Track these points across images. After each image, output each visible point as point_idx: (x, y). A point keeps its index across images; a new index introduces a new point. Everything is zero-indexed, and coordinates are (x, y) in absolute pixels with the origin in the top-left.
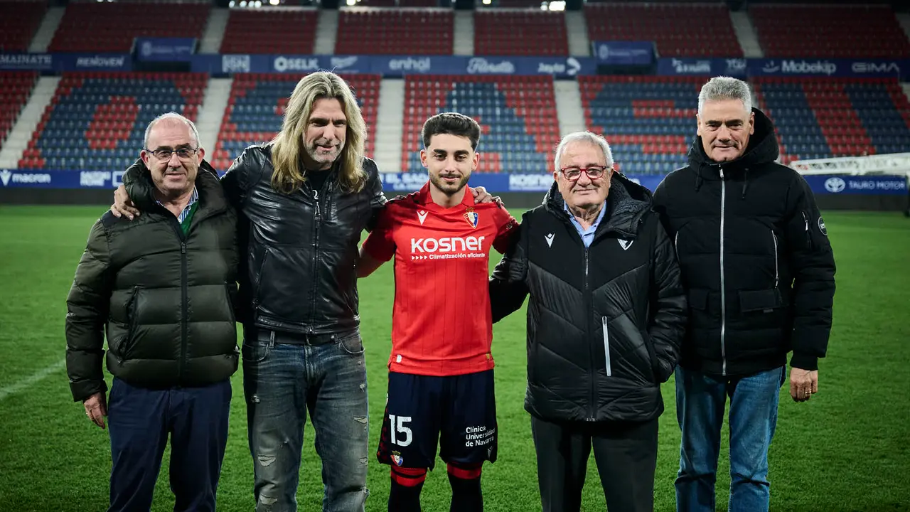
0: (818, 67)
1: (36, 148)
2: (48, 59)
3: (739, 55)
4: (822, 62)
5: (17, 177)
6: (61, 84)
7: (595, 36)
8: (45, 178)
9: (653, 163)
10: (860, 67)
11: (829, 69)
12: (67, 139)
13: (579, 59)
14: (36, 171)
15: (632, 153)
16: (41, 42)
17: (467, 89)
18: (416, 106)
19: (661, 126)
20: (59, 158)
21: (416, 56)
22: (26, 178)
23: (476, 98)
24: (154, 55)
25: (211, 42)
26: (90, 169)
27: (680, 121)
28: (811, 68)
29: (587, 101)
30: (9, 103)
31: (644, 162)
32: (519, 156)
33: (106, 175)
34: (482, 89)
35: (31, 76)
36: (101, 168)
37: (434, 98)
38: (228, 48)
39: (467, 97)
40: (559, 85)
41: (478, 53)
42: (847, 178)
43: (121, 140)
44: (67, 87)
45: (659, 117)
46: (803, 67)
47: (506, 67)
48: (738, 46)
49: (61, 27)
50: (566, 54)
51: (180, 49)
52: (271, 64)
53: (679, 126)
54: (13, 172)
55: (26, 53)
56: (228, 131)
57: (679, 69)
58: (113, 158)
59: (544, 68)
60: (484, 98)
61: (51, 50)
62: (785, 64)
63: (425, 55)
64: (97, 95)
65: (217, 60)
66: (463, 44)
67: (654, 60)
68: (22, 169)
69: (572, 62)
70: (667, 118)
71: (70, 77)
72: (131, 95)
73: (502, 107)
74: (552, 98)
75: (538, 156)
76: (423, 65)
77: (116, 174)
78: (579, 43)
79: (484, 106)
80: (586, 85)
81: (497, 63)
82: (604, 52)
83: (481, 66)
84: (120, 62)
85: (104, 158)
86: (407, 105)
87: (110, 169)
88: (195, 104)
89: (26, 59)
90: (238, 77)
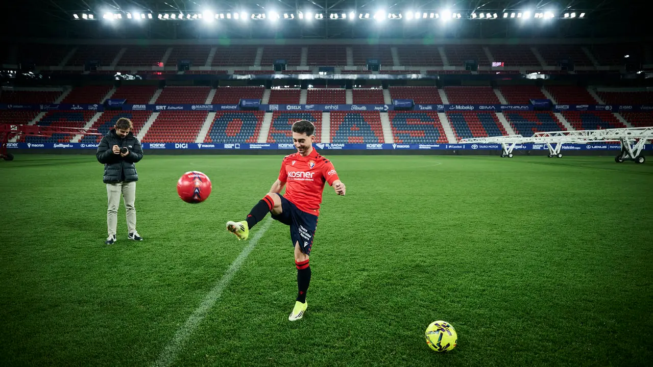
0: (468, 108)
1: (209, 136)
2: (212, 107)
3: (441, 104)
4: (469, 106)
5: (203, 146)
6: (216, 115)
7: (393, 97)
8: (213, 146)
9: (414, 140)
10: (482, 107)
11: (471, 108)
12: (219, 133)
13: (388, 105)
14: (209, 144)
15: (407, 136)
16: (209, 101)
17: (351, 115)
18: (334, 122)
19: (416, 127)
20: (217, 139)
21: (334, 104)
22: (206, 146)
23: (354, 118)
24: (246, 105)
25: (265, 100)
26: (228, 143)
27: (422, 126)
28: (465, 108)
29: (391, 119)
30: (200, 121)
31: (411, 140)
32: (369, 138)
33: (233, 145)
34: (356, 115)
35: (206, 112)
36: (231, 143)
37: (340, 119)
38: (271, 102)
39: (351, 118)
40: (381, 114)
41: (354, 104)
42: (478, 144)
43: (237, 133)
44: (218, 116)
45: (415, 125)
46: (463, 108)
47: (364, 108)
48: (441, 101)
49: (215, 95)
50: (384, 104)
51: (255, 103)
52: (286, 108)
53: (422, 127)
54: (203, 144)
55: (204, 105)
56: (272, 130)
57: (421, 108)
58: (235, 139)
59: (376, 108)
60: (357, 119)
61: (212, 104)
62: (457, 106)
63: (336, 104)
64: (228, 118)
65: (267, 106)
66: (349, 100)
67: (413, 105)
68: (205, 143)
69: (386, 106)
70: (418, 125)
71: (219, 113)
72: (240, 118)
73: (363, 121)
74: (379, 118)
75: (376, 138)
76: (336, 107)
77: (236, 144)
78: (388, 100)
79: (357, 121)
80: (391, 114)
81: (360, 107)
82: (396, 103)
83: (356, 108)
84: (235, 107)
85: (232, 139)
86: (331, 121)
87: (234, 143)
88: (261, 121)
89: (204, 106)
90: (275, 112)
